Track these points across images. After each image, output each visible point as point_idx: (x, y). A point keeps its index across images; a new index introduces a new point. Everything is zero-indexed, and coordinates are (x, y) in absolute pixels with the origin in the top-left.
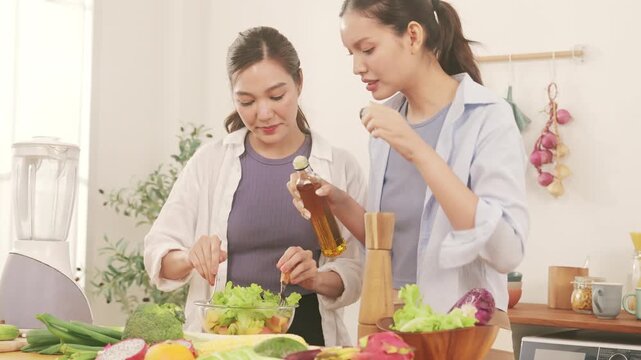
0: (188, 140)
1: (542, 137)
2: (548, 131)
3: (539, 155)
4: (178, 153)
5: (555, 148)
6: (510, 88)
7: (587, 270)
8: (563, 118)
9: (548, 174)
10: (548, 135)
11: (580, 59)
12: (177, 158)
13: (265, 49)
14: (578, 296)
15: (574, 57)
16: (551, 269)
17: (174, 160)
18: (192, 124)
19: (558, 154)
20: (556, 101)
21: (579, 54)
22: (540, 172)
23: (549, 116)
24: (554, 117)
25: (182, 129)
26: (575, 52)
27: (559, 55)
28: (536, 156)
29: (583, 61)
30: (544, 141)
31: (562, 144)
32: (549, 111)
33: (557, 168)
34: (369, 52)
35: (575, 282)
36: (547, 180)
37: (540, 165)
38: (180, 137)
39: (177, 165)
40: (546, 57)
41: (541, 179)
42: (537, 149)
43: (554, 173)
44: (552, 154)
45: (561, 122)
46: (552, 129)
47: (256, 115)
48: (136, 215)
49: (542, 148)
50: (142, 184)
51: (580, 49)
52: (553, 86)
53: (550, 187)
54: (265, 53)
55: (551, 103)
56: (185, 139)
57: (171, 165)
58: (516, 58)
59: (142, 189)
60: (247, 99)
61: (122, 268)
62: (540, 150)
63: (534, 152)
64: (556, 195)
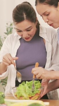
4: (6, 32)
12: (6, 33)
25: (7, 24)
34: (48, 15)
38: (7, 27)
39: (6, 35)
54: (25, 18)
56: (8, 27)
57: (4, 35)
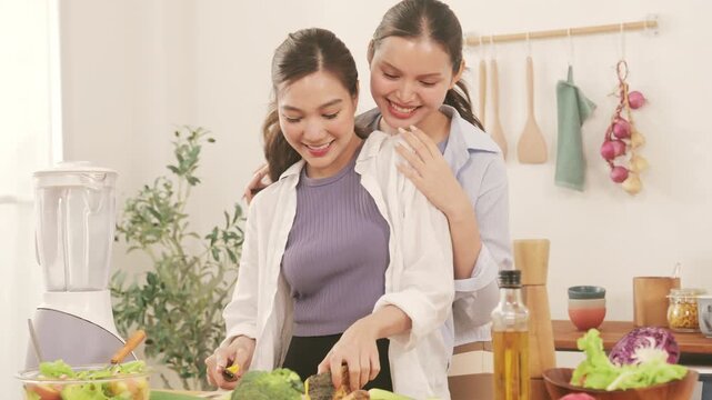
0: (185, 147)
1: (614, 125)
2: (619, 117)
3: (612, 147)
4: (176, 163)
5: (629, 137)
6: (570, 69)
7: (678, 279)
8: (636, 102)
9: (622, 169)
10: (621, 123)
11: (654, 31)
12: (174, 170)
13: (320, 57)
14: (675, 313)
15: (646, 29)
16: (635, 280)
17: (170, 171)
18: (187, 127)
19: (634, 144)
20: (627, 81)
21: (652, 25)
22: (613, 167)
23: (619, 100)
24: (626, 101)
25: (177, 134)
26: (648, 22)
27: (629, 27)
28: (608, 148)
29: (656, 33)
30: (616, 130)
31: (636, 133)
32: (618, 93)
33: (632, 160)
35: (670, 296)
36: (621, 176)
37: (613, 158)
38: (175, 144)
39: (173, 177)
40: (613, 29)
41: (615, 175)
42: (608, 139)
43: (630, 167)
44: (625, 144)
45: (634, 106)
46: (624, 115)
47: (303, 134)
48: (127, 239)
49: (613, 137)
50: (132, 203)
51: (652, 19)
52: (622, 64)
53: (626, 184)
54: (320, 63)
55: (622, 84)
56: (181, 145)
57: (166, 178)
58: (575, 33)
59: (133, 208)
60: (295, 115)
61: (119, 305)
62: (611, 140)
63: (605, 144)
64: (632, 193)
